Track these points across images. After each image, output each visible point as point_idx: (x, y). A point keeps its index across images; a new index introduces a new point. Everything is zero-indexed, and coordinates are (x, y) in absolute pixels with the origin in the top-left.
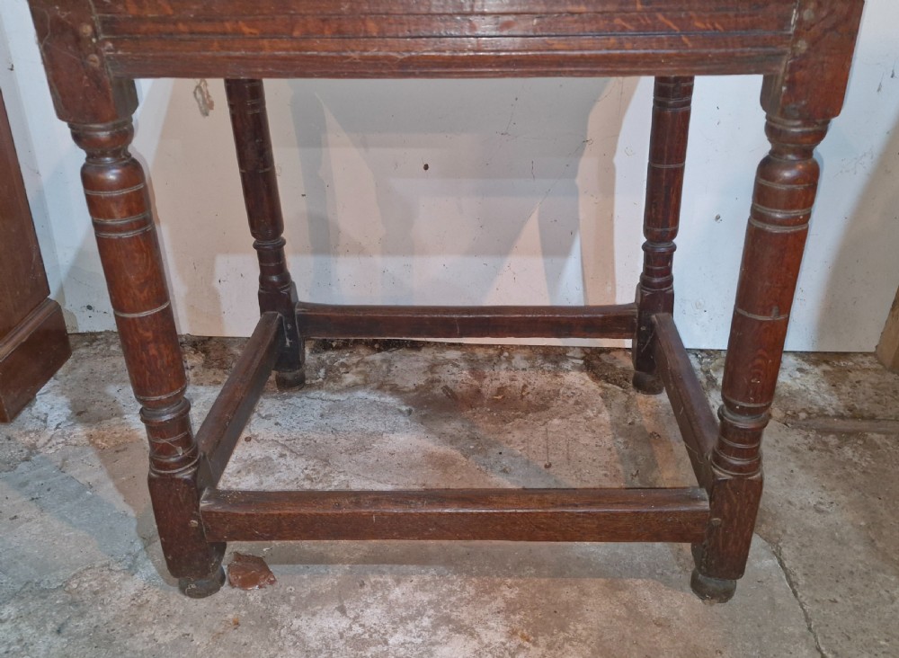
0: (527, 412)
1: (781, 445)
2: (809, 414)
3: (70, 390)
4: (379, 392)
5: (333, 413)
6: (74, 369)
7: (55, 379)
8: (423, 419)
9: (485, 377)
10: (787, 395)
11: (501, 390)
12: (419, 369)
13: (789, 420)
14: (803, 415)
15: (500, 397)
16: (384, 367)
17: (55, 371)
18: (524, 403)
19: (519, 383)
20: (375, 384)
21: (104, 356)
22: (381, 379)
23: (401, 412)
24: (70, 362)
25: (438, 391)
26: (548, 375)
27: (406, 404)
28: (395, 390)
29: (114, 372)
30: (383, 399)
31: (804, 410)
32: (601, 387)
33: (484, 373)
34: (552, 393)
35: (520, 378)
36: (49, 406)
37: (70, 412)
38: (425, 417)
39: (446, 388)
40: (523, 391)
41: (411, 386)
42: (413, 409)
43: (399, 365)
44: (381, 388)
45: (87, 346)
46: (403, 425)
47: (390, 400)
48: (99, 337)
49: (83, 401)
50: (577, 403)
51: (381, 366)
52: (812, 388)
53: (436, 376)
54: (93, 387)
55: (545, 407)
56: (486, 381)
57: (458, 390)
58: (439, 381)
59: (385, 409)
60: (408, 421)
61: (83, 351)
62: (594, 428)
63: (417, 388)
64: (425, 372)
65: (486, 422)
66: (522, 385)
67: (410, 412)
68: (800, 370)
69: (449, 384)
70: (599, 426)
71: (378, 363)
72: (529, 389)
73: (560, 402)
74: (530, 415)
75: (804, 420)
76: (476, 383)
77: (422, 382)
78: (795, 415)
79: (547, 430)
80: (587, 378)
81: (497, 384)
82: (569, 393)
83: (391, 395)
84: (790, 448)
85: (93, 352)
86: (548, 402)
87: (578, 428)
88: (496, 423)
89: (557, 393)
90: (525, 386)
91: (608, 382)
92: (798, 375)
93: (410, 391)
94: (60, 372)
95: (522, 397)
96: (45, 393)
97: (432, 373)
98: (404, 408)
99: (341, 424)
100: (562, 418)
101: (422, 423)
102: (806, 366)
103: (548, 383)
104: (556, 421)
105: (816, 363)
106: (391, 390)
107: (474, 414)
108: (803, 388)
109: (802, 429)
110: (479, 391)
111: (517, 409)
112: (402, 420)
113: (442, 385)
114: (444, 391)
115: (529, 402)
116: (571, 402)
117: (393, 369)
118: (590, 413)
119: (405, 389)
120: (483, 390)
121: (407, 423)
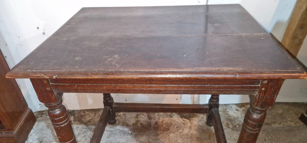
0: (164, 131)
1: (232, 138)
2: (239, 125)
3: (37, 134)
4: (123, 127)
5: (111, 136)
6: (38, 125)
7: (33, 130)
8: (135, 136)
9: (152, 119)
10: (233, 119)
11: (156, 123)
12: (133, 117)
13: (234, 128)
14: (237, 126)
15: (156, 126)
16: (124, 117)
17: (33, 127)
18: (163, 128)
19: (161, 120)
20: (122, 124)
21: (46, 120)
22: (123, 122)
23: (129, 134)
24: (36, 123)
25: (139, 125)
26: (169, 117)
27: (131, 131)
28: (127, 125)
29: (49, 126)
30: (124, 129)
31: (238, 124)
32: (183, 120)
33: (151, 117)
34: (170, 124)
35: (161, 118)
36: (32, 140)
37: (38, 141)
38: (136, 135)
39: (141, 124)
40: (162, 123)
41: (131, 124)
42: (132, 132)
43: (128, 116)
44: (123, 125)
45: (41, 116)
46: (130, 139)
47: (126, 129)
48: (44, 113)
49: (42, 137)
50: (177, 127)
51: (123, 117)
52: (240, 116)
53: (138, 119)
54: (44, 132)
55: (168, 129)
56: (152, 120)
57: (144, 124)
58: (139, 121)
59: (124, 133)
60: (131, 137)
61: (40, 118)
62: (182, 136)
63: (133, 124)
64: (135, 118)
65: (153, 136)
66: (162, 121)
67: (132, 133)
68: (237, 110)
69: (142, 122)
70: (183, 135)
71: (122, 116)
72: (164, 123)
73: (172, 127)
74: (164, 133)
75: (238, 128)
76: (149, 121)
77: (134, 122)
78: (235, 126)
79: (169, 138)
80: (179, 117)
81: (155, 121)
82: (175, 124)
83: (126, 127)
84: (234, 139)
85: (43, 119)
86: (169, 127)
87: (178, 137)
88: (155, 136)
89: (172, 124)
90: (163, 121)
91: (185, 118)
92: (236, 112)
93: (131, 126)
94: (34, 127)
95: (162, 125)
96: (31, 135)
97: (137, 118)
98: (130, 132)
99: (113, 140)
100: (173, 133)
101: (135, 138)
102: (238, 108)
103: (169, 120)
104: (171, 135)
105: (241, 107)
106: (126, 125)
107: (149, 133)
108: (237, 116)
109: (237, 131)
110: (150, 124)
111: (161, 130)
112: (129, 137)
113: (140, 122)
114: (141, 125)
115: (164, 127)
116: (175, 127)
117: (126, 117)
118: (180, 131)
119: (130, 125)
120: (151, 123)
121: (131, 138)
